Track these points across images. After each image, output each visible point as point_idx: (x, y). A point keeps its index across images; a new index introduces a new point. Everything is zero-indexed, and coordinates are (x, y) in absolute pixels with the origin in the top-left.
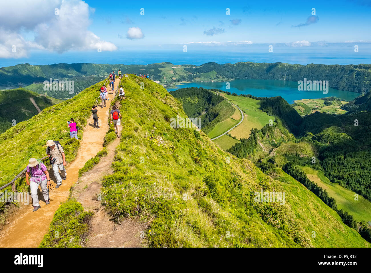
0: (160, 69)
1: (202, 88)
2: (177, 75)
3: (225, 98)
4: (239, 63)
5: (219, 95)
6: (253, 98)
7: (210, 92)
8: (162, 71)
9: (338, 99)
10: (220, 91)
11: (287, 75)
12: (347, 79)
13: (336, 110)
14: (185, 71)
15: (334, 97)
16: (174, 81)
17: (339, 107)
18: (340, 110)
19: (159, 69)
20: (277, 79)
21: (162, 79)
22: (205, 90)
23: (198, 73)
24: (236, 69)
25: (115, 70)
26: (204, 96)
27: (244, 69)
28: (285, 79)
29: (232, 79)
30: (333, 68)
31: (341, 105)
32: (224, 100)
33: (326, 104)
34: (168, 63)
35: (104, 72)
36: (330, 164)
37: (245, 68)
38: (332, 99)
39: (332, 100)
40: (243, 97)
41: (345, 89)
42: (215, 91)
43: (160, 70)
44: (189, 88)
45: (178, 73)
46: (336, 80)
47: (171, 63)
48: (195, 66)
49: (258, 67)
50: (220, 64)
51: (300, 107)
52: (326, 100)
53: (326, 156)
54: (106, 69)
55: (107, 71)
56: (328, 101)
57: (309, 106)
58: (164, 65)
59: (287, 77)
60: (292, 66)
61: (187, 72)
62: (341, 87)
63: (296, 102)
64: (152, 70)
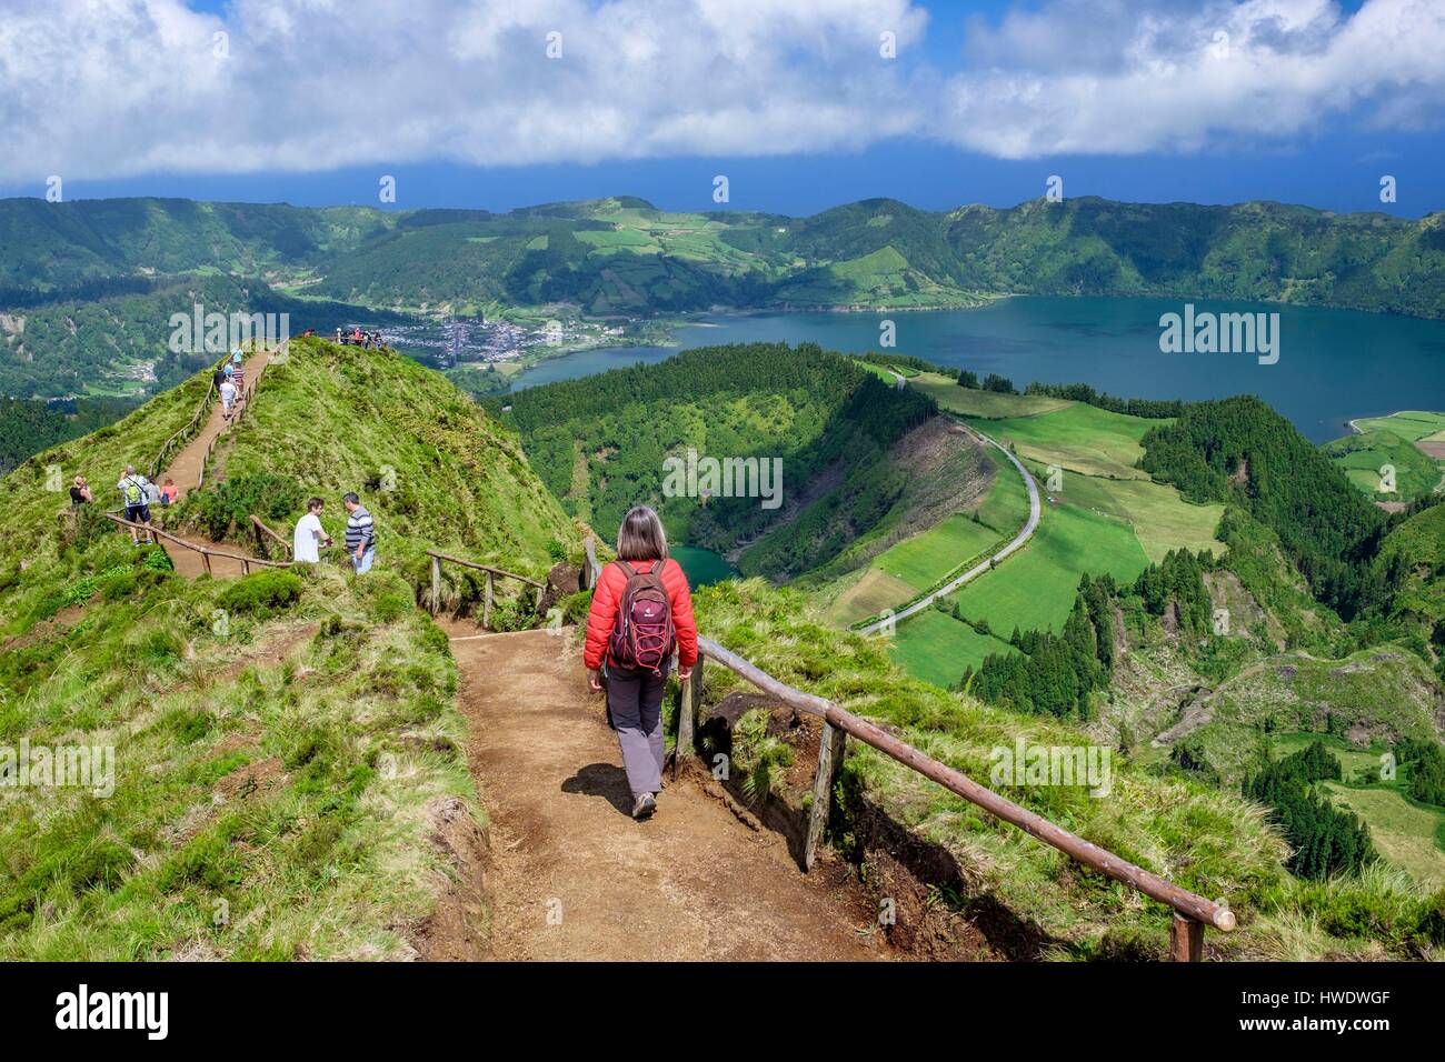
0: (582, 236)
1: (814, 346)
3: (944, 401)
5: (909, 381)
6: (1101, 404)
8: (591, 247)
10: (917, 365)
14: (727, 249)
19: (575, 233)
21: (597, 291)
22: (832, 356)
26: (825, 395)
32: (935, 413)
40: (1043, 398)
43: (583, 244)
58: (606, 211)
64: (541, 243)
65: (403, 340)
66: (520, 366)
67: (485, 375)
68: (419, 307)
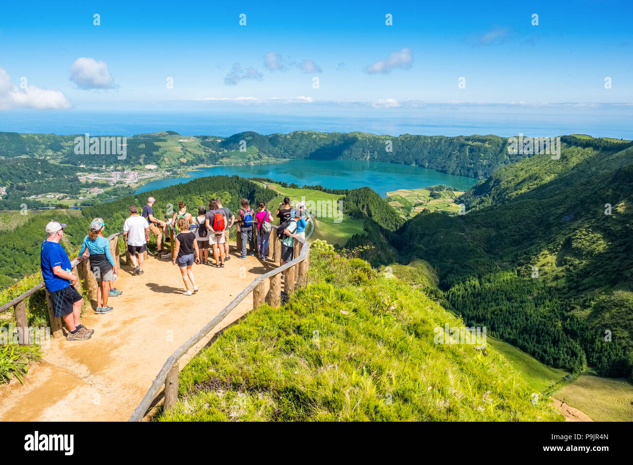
0: (156, 144)
1: (236, 176)
2: (188, 154)
3: (278, 192)
4: (295, 133)
5: (267, 187)
6: (325, 191)
7: (252, 183)
8: (160, 147)
9: (449, 188)
10: (269, 181)
11: (371, 152)
12: (457, 157)
13: (449, 206)
14: (203, 147)
15: (443, 185)
16: (183, 164)
17: (451, 200)
18: (454, 205)
19: (154, 143)
20: (356, 159)
21: (162, 161)
22: (243, 179)
23: (226, 151)
24: (291, 143)
25: (68, 146)
26: (241, 191)
27: (303, 143)
28: (368, 159)
29: (284, 160)
30: (437, 141)
31: (454, 198)
32: (277, 196)
33: (433, 196)
34: (171, 133)
35: (44, 149)
36: (461, 297)
37: (305, 142)
38: (440, 188)
39: (441, 190)
40: (308, 190)
41: (456, 173)
42: (260, 180)
43: (157, 146)
44: (214, 176)
45: (190, 149)
46: (443, 159)
47: (177, 134)
48: (220, 138)
49: (325, 139)
50: (262, 135)
51: (397, 202)
52: (432, 190)
53: (451, 283)
54: (49, 143)
55: (51, 147)
56: (435, 192)
57: (409, 201)
58: (163, 136)
59: (371, 155)
60: (377, 137)
61: (207, 148)
62: (451, 170)
63: (389, 194)
64: (143, 146)
65: (97, 178)
66: (138, 185)
67: (126, 188)
68: (102, 167)
